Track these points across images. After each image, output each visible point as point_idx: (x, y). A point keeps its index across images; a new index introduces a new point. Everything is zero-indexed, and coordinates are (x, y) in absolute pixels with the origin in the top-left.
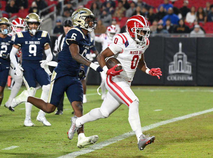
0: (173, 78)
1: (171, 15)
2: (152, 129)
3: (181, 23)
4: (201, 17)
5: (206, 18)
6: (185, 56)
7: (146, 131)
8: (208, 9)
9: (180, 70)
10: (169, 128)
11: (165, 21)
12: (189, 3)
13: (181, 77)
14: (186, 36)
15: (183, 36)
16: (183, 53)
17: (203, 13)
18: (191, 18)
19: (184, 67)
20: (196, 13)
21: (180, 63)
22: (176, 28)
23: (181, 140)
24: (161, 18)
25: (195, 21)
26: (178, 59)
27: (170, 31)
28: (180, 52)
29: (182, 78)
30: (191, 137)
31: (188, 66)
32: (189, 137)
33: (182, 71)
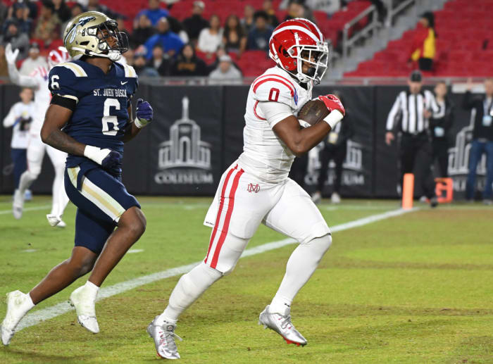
0: (168, 178)
1: (164, 34)
2: (121, 294)
3: (188, 52)
4: (233, 37)
5: (244, 41)
6: (196, 128)
7: (106, 299)
8: (250, 21)
9: (185, 160)
10: (159, 290)
11: (150, 48)
12: (207, 7)
13: (188, 176)
14: (198, 82)
15: (192, 82)
16: (192, 122)
17: (239, 29)
18: (209, 41)
19: (194, 153)
20: (222, 31)
21: (185, 143)
22: (176, 63)
23: (187, 317)
24: (143, 42)
25: (219, 48)
26: (181, 135)
27: (162, 71)
28: (185, 119)
29: (189, 179)
30: (210, 312)
31: (203, 150)
32: (203, 311)
33: (190, 163)
